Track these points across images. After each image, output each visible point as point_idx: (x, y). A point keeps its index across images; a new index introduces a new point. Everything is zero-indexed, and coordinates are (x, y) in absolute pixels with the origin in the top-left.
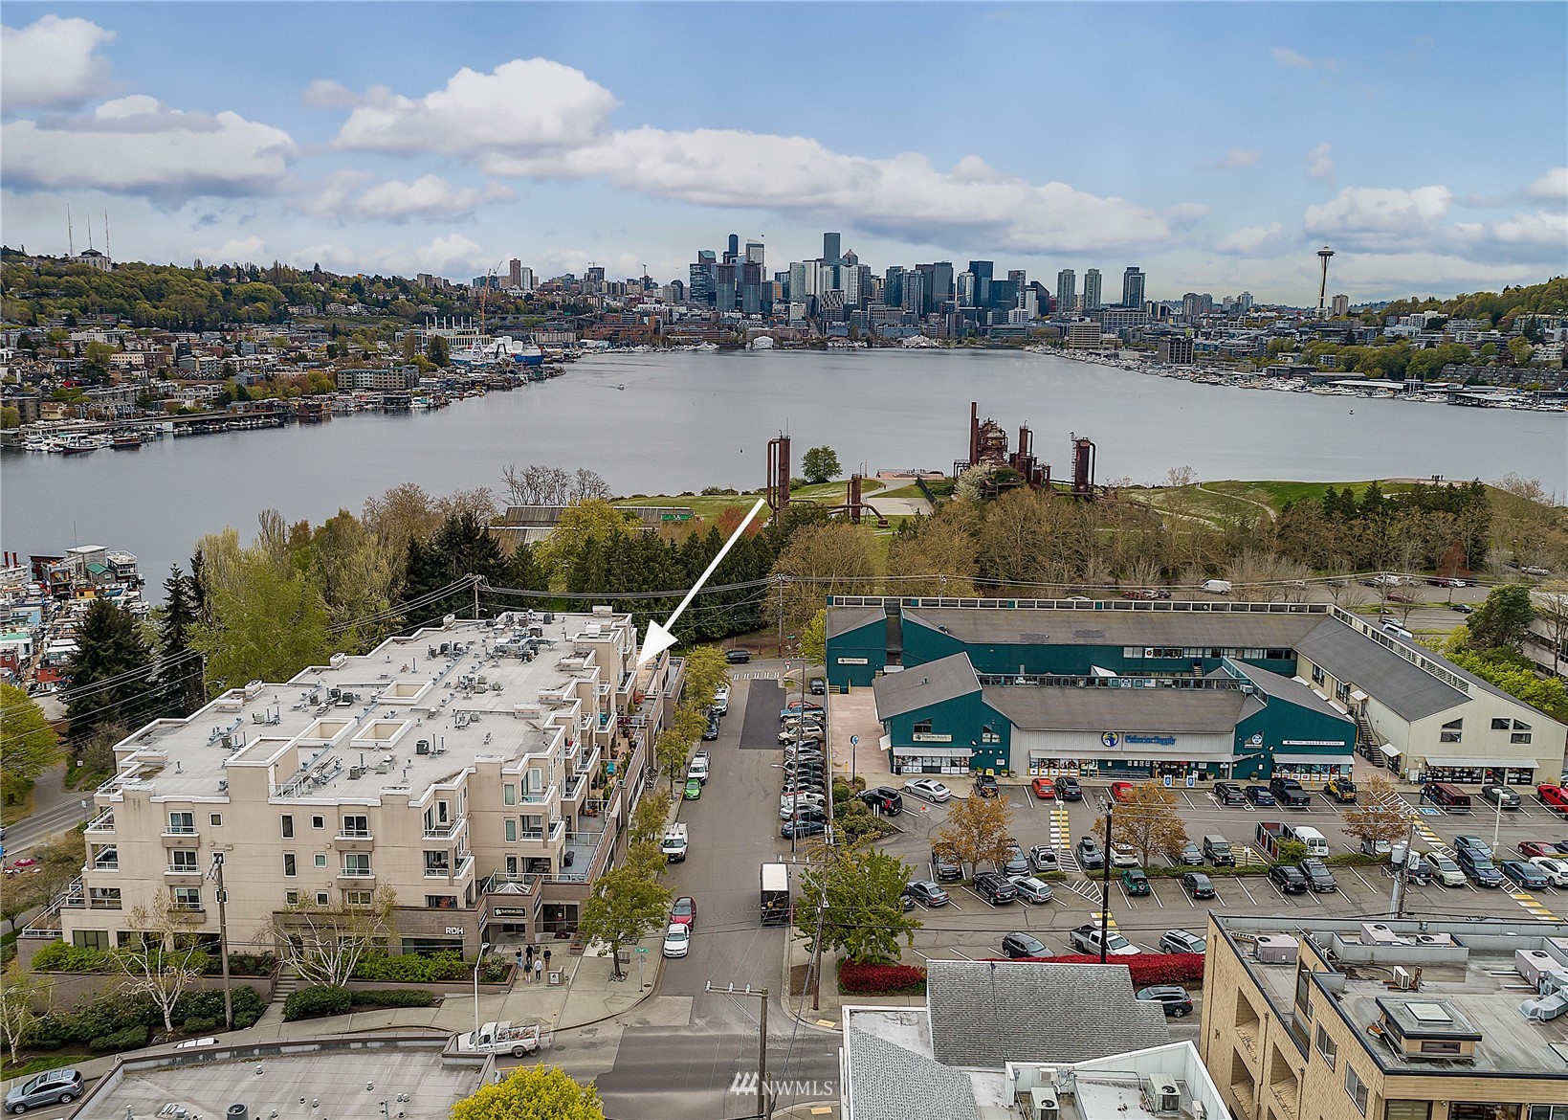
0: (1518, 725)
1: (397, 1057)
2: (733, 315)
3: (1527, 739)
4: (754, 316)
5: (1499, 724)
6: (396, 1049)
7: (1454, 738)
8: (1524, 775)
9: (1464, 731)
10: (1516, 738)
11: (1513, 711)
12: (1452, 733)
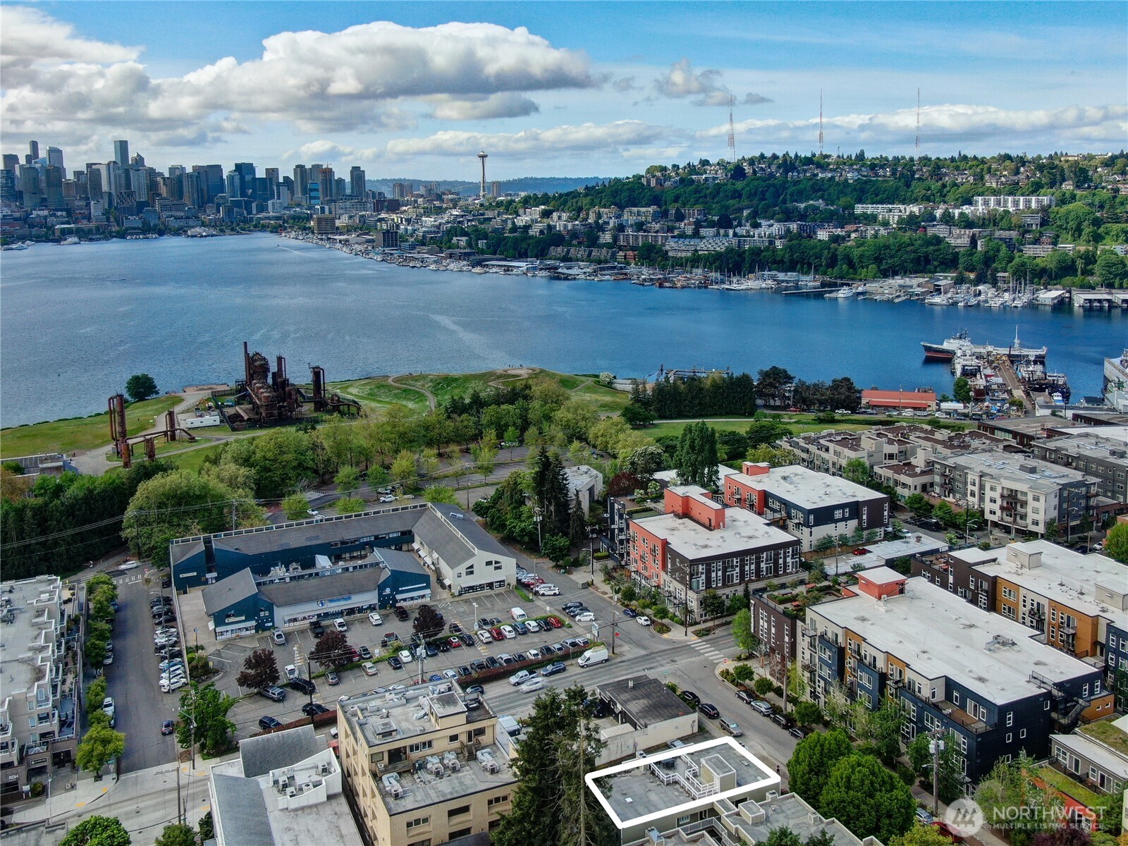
0: (496, 562)
1: (24, 835)
2: (41, 213)
3: (499, 568)
4: (59, 213)
5: (489, 563)
6: (23, 832)
7: (472, 573)
8: (501, 583)
9: (475, 569)
10: (496, 568)
11: (493, 557)
12: (470, 571)
